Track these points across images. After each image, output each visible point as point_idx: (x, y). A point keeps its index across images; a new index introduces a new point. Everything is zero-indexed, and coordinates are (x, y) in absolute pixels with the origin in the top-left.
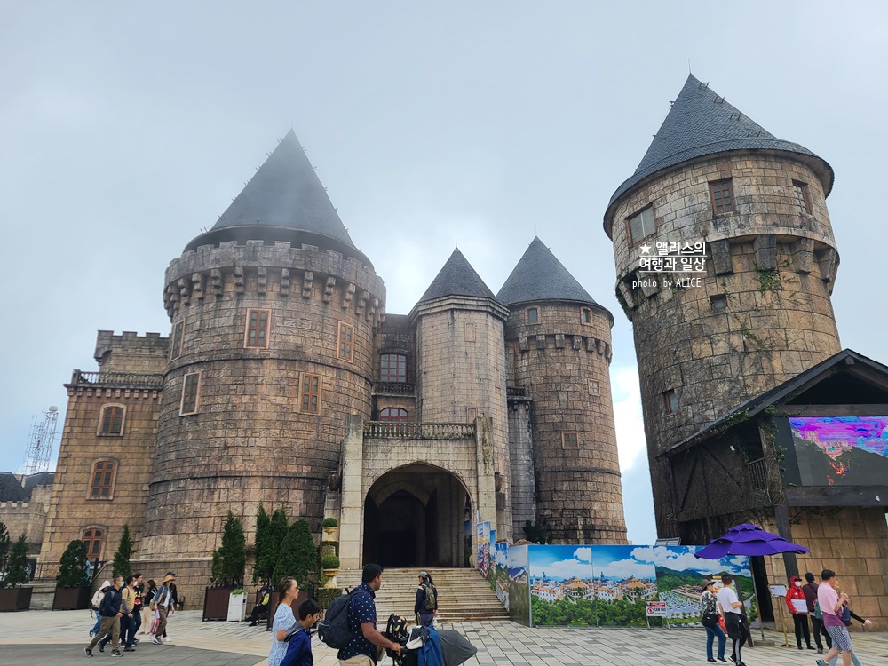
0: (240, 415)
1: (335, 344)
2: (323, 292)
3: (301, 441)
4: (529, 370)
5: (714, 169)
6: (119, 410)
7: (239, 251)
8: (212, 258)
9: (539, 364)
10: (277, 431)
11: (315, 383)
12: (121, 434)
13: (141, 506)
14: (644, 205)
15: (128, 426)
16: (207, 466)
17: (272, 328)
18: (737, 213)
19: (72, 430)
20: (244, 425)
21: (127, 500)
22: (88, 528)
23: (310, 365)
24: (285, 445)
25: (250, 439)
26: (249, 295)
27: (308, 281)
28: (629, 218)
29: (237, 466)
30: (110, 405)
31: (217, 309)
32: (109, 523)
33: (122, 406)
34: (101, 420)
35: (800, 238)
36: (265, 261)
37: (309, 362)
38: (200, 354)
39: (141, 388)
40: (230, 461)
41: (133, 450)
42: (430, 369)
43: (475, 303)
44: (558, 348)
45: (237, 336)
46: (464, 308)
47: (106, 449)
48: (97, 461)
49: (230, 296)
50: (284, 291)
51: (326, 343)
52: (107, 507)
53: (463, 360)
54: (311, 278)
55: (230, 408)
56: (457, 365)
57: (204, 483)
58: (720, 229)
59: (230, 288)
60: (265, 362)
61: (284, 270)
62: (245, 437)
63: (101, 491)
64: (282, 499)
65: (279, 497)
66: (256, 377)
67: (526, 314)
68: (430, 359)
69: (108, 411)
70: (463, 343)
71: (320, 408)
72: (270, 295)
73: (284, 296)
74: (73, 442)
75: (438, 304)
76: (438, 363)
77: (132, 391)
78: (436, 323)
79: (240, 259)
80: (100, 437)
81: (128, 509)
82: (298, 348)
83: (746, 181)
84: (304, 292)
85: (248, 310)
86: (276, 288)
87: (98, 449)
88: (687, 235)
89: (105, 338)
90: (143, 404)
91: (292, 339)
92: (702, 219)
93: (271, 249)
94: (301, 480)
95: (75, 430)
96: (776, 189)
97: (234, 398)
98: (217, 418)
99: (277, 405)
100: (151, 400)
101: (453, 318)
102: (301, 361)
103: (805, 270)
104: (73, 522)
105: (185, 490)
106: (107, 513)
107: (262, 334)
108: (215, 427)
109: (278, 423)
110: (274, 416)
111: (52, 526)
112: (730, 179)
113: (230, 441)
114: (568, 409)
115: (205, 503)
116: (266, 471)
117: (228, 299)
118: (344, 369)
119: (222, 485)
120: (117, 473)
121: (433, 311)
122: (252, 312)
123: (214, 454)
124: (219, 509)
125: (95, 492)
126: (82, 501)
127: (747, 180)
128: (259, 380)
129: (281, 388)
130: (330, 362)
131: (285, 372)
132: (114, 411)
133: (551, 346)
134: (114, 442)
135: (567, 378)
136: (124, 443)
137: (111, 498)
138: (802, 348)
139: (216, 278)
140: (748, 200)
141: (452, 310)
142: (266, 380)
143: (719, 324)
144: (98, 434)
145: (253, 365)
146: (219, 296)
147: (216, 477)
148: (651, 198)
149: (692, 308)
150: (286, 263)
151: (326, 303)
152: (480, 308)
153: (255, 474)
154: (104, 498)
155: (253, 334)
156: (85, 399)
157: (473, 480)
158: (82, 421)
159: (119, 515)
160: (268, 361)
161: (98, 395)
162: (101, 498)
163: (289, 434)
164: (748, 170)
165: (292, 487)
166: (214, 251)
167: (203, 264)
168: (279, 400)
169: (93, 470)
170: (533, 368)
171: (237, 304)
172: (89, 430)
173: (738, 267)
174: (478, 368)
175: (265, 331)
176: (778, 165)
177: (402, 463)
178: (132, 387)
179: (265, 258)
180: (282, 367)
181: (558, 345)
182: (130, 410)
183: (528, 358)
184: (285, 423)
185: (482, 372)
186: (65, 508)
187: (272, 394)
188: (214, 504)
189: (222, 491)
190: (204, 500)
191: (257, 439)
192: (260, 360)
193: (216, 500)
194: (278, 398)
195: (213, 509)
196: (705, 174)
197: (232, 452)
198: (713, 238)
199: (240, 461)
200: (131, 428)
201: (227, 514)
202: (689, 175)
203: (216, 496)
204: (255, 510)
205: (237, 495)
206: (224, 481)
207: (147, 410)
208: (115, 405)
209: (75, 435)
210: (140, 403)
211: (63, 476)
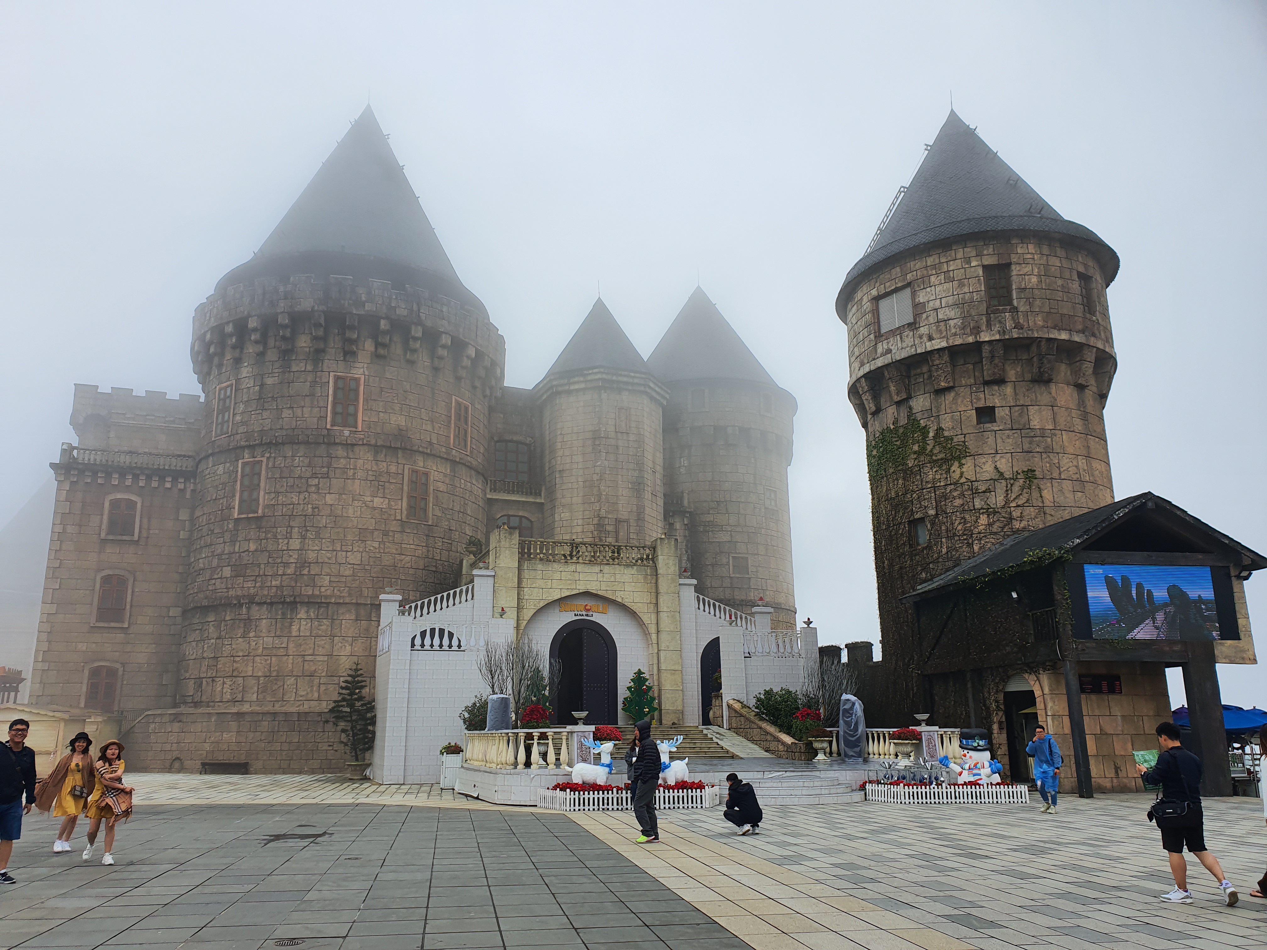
0: (324, 521)
1: (449, 426)
2: (433, 355)
3: (408, 558)
4: (690, 473)
5: (991, 250)
6: (131, 505)
7: (319, 290)
9: (703, 464)
10: (376, 545)
11: (423, 481)
12: (136, 537)
13: (166, 637)
14: (900, 284)
15: (145, 526)
16: (280, 587)
17: (366, 400)
18: (1014, 310)
20: (330, 534)
21: (148, 629)
22: (96, 665)
23: (418, 456)
24: (387, 563)
25: (339, 554)
26: (332, 354)
27: (415, 339)
28: (877, 299)
29: (323, 589)
30: (119, 496)
31: (285, 371)
32: (125, 658)
33: (133, 498)
34: (105, 517)
35: (1081, 346)
36: (357, 306)
37: (416, 451)
38: (262, 432)
39: (163, 473)
40: (312, 583)
41: (153, 560)
45: (316, 410)
46: (616, 385)
47: (114, 558)
48: (104, 573)
49: (303, 353)
50: (381, 351)
51: (437, 425)
52: (120, 636)
53: (612, 455)
54: (420, 334)
55: (310, 510)
56: (605, 462)
57: (277, 610)
58: (994, 327)
59: (304, 342)
60: (357, 449)
61: (382, 321)
62: (334, 550)
63: (110, 616)
66: (344, 470)
68: (567, 452)
69: (115, 504)
70: (613, 433)
71: (431, 515)
72: (362, 356)
73: (381, 357)
74: (68, 545)
75: (581, 378)
76: (578, 458)
77: (149, 477)
78: (576, 404)
79: (321, 302)
80: (105, 541)
81: (150, 641)
82: (402, 432)
83: (1026, 270)
84: (408, 353)
85: (332, 374)
86: (369, 345)
87: (104, 557)
88: (954, 330)
89: (86, 395)
90: (164, 497)
91: (394, 419)
92: (974, 312)
95: (70, 529)
97: (315, 496)
98: (292, 523)
99: (374, 509)
100: (175, 491)
101: (600, 399)
102: (406, 449)
103: (1084, 383)
104: (73, 656)
105: (248, 618)
106: (120, 646)
107: (351, 409)
108: (289, 536)
109: (376, 533)
110: (371, 524)
112: (1009, 265)
113: (312, 555)
114: (738, 525)
115: (279, 636)
116: (362, 597)
117: (300, 357)
118: (459, 463)
119: (302, 614)
120: (133, 592)
122: (337, 378)
123: (289, 571)
124: (300, 645)
125: (102, 616)
126: (84, 628)
127: (1028, 269)
128: (351, 473)
129: (381, 485)
130: (442, 452)
131: (384, 464)
132: (123, 505)
133: (719, 440)
134: (125, 548)
135: (737, 483)
136: (141, 549)
137: (126, 625)
139: (285, 327)
140: (1027, 294)
141: (599, 388)
143: (985, 443)
144: (103, 535)
145: (341, 452)
146: (287, 352)
147: (294, 603)
148: (910, 277)
149: (953, 420)
150: (385, 311)
151: (436, 369)
152: (636, 387)
153: (347, 600)
154: (116, 625)
155: (339, 409)
156: (82, 486)
157: (653, 616)
158: (78, 517)
159: (137, 648)
160: (361, 448)
161: (100, 481)
162: (112, 625)
163: (391, 548)
164: (1029, 256)
166: (283, 288)
168: (377, 502)
169: (98, 586)
170: (695, 468)
171: (316, 366)
172: (90, 530)
173: (1011, 374)
175: (356, 406)
176: (1063, 253)
178: (148, 472)
179: (356, 302)
180: (381, 457)
182: (147, 503)
183: (689, 454)
184: (385, 533)
186: (60, 637)
187: (368, 493)
188: (292, 639)
189: (304, 623)
190: (278, 633)
191: (349, 554)
192: (350, 446)
193: (294, 634)
194: (376, 500)
195: (291, 645)
196: (979, 255)
197: (315, 570)
198: (985, 337)
199: (326, 582)
200: (149, 529)
201: (310, 652)
202: (960, 254)
203: (295, 628)
204: (348, 648)
205: (323, 627)
206: (306, 609)
207: (170, 506)
208: (125, 496)
209: (69, 536)
210: (161, 495)
211: (56, 593)
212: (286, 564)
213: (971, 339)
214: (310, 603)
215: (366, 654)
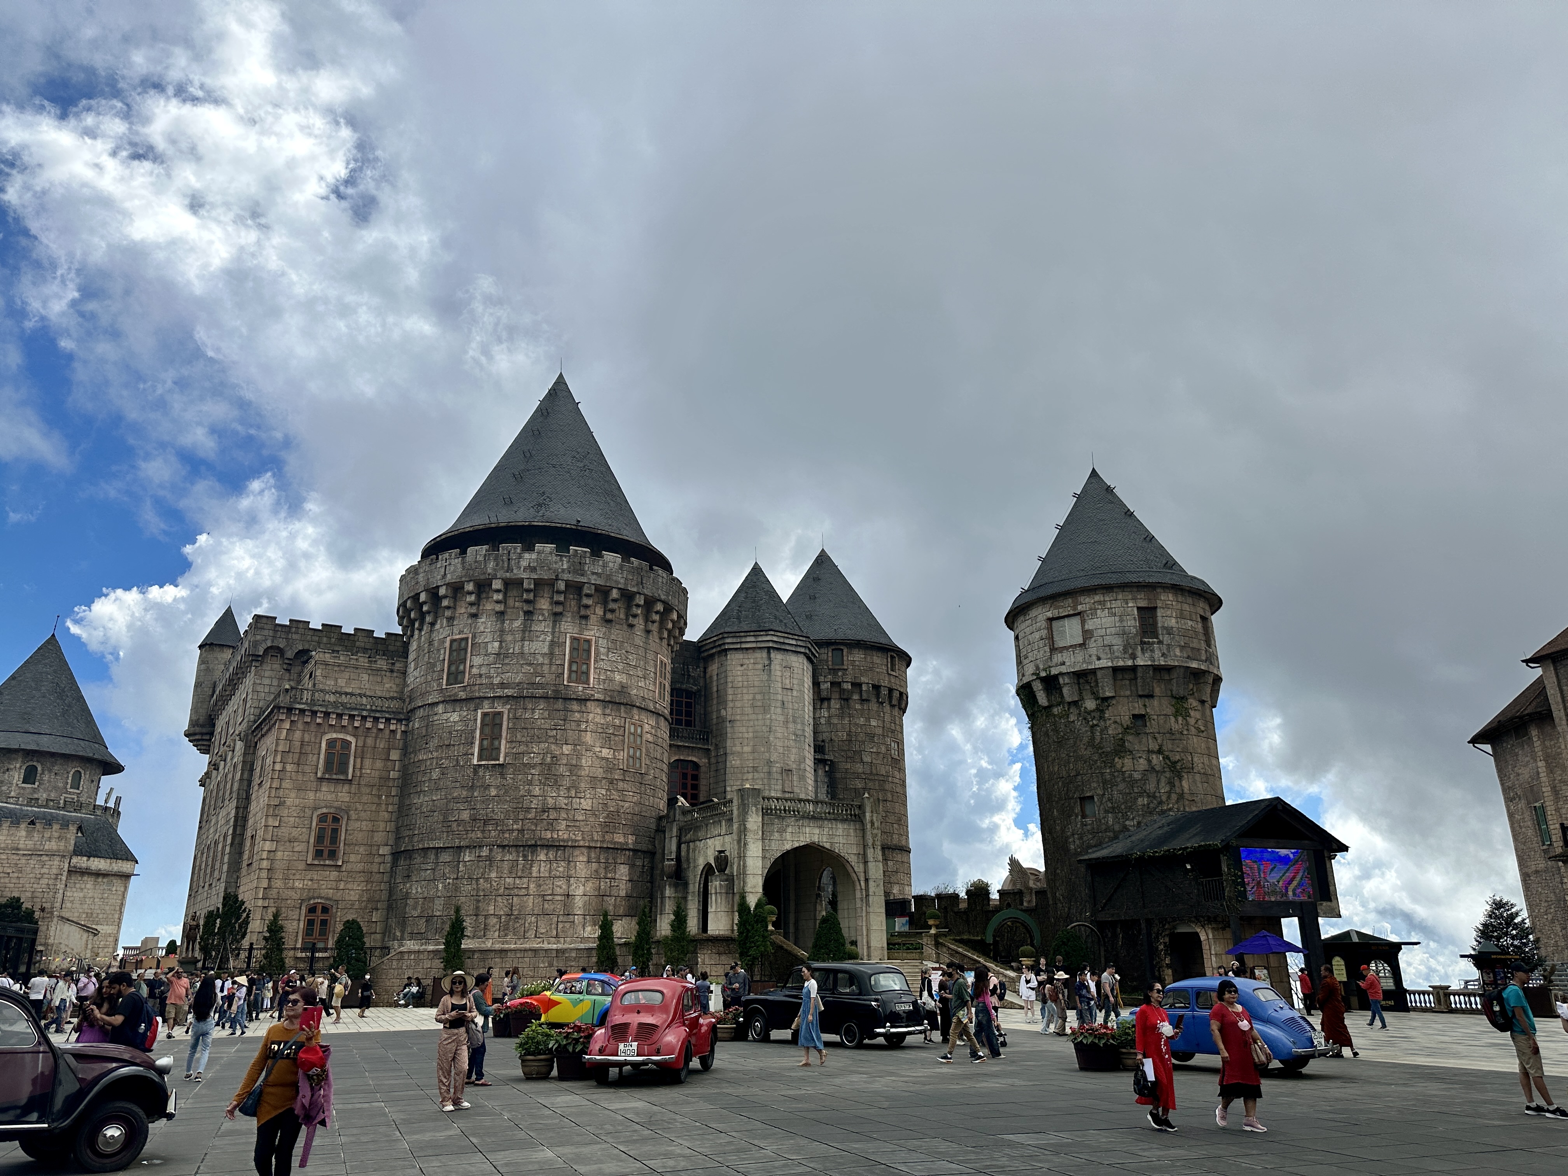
0: (562, 770)
1: (654, 683)
2: (648, 620)
4: (829, 723)
5: (1142, 596)
6: (346, 744)
7: (561, 560)
8: (524, 563)
9: (841, 716)
10: (604, 792)
11: (638, 733)
12: (350, 777)
13: (378, 875)
14: (1072, 612)
15: (358, 766)
16: (521, 831)
17: (596, 661)
18: (1160, 642)
19: (284, 767)
20: (566, 782)
21: (360, 867)
22: (312, 902)
23: (635, 711)
24: (612, 809)
25: (574, 800)
26: (568, 617)
27: (637, 606)
28: (1051, 620)
29: (560, 833)
30: (334, 736)
31: (526, 630)
32: (338, 895)
33: (349, 738)
34: (322, 756)
35: (1204, 671)
36: (595, 577)
37: (634, 706)
38: (502, 685)
39: (378, 715)
40: (551, 826)
41: (365, 799)
42: (738, 717)
43: (794, 642)
44: (863, 700)
45: (554, 668)
46: (783, 647)
47: (329, 797)
48: (320, 812)
49: (543, 615)
50: (609, 616)
51: (647, 682)
52: (334, 874)
53: (779, 710)
54: (642, 603)
55: (549, 759)
56: (774, 717)
57: (518, 852)
58: (1146, 655)
59: (544, 604)
60: (589, 704)
61: (615, 591)
62: (568, 797)
63: (326, 854)
64: (609, 875)
65: (606, 873)
66: (578, 722)
67: (830, 654)
68: (738, 704)
69: (331, 743)
70: (780, 690)
71: (643, 765)
72: (593, 619)
73: (609, 621)
74: (287, 784)
75: (752, 639)
76: (748, 710)
77: (364, 718)
78: (747, 661)
79: (563, 570)
80: (321, 779)
81: (362, 879)
82: (623, 689)
83: (1167, 613)
84: (631, 618)
85: (568, 635)
86: (599, 611)
87: (320, 795)
88: (1116, 654)
89: (265, 626)
90: (376, 737)
91: (618, 677)
92: (1132, 641)
93: (601, 563)
94: (627, 852)
95: (289, 767)
96: (1190, 623)
97: (553, 747)
98: (533, 771)
99: (603, 759)
100: (387, 732)
101: (769, 658)
102: (627, 704)
103: (1204, 697)
104: (291, 893)
105: (490, 859)
106: (334, 883)
107: (585, 668)
108: (530, 783)
109: (604, 781)
110: (600, 773)
111: (264, 899)
112: (1155, 608)
113: (550, 801)
114: (871, 773)
115: (520, 877)
116: (592, 840)
117: (540, 618)
118: (658, 714)
119: (542, 857)
120: (346, 830)
121: (744, 646)
122: (573, 639)
123: (530, 816)
124: (540, 886)
125: (318, 854)
126: (302, 866)
127: (1169, 613)
128: (583, 726)
129: (608, 737)
130: (652, 708)
131: (610, 718)
132: (338, 744)
133: (856, 697)
134: (340, 787)
135: (871, 736)
136: (354, 788)
137: (339, 863)
138: (1202, 771)
139: (528, 591)
140: (1169, 631)
141: (769, 648)
142: (591, 727)
143: (1140, 742)
144: (319, 775)
145: (575, 706)
146: (528, 614)
147: (536, 846)
148: (1080, 608)
149: (1115, 722)
150: (617, 582)
151: (648, 632)
152: (799, 649)
153: (581, 843)
154: (331, 863)
155: (574, 668)
156: (300, 725)
158: (296, 756)
159: (350, 886)
160: (592, 703)
161: (319, 720)
162: (327, 862)
163: (615, 795)
164: (1169, 603)
165: (619, 861)
166: (527, 555)
167: (509, 569)
168: (605, 752)
169: (314, 824)
170: (835, 721)
171: (554, 627)
172: (307, 769)
173: (1157, 691)
174: (794, 722)
175: (588, 665)
176: (1190, 600)
177: (796, 845)
178: (365, 713)
179: (593, 573)
180: (608, 711)
181: (865, 696)
182: (360, 744)
183: (829, 708)
184: (611, 782)
185: (799, 727)
186: (279, 875)
187: (598, 744)
188: (533, 879)
189: (543, 864)
190: (519, 874)
191: (582, 800)
192: (583, 701)
193: (534, 875)
194: (604, 750)
195: (532, 886)
196: (1134, 599)
197: (553, 815)
198: (1140, 662)
199: (564, 827)
200: (361, 768)
201: (550, 892)
202: (1120, 597)
203: (535, 869)
204: (582, 888)
205: (561, 869)
206: (545, 851)
207: (382, 746)
208: (341, 736)
209: (288, 774)
210: (374, 735)
211: (275, 830)
212: (528, 809)
213: (1130, 663)
214: (549, 846)
215: (596, 893)
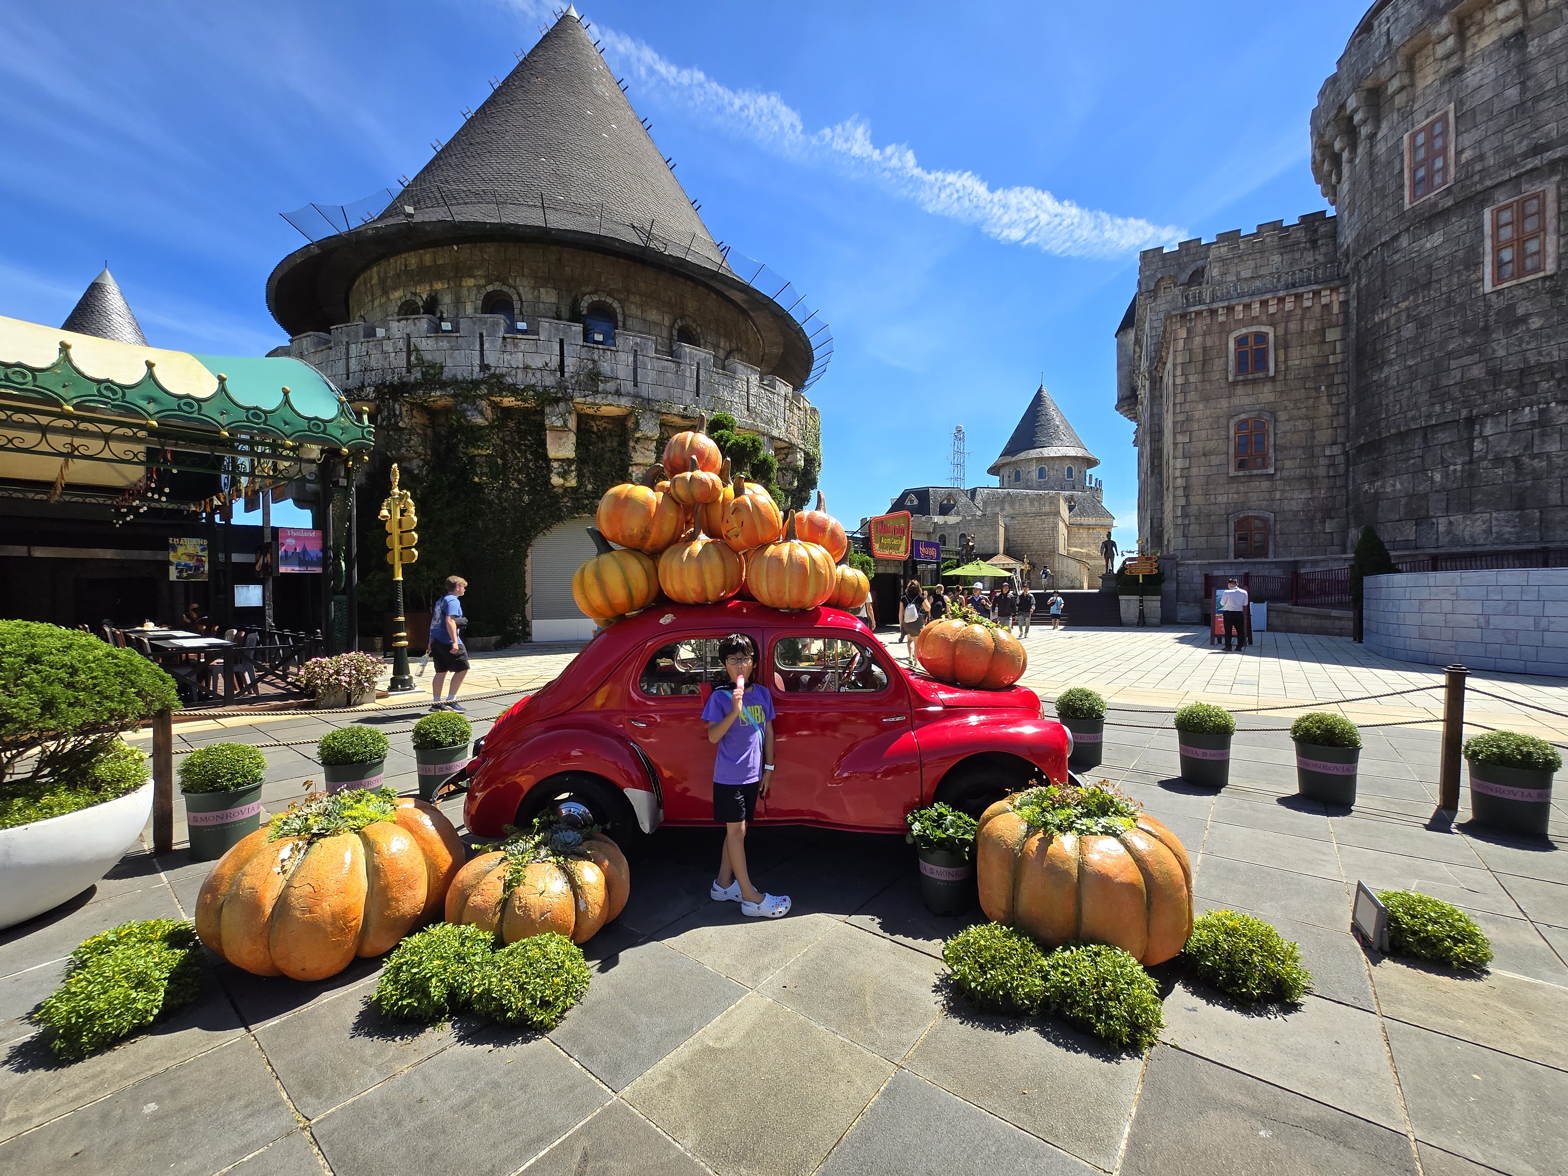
6: (1261, 337)
12: (1272, 373)
13: (1327, 480)
15: (1281, 358)
19: (1187, 379)
21: (1299, 472)
22: (1241, 515)
30: (1244, 331)
32: (1275, 507)
33: (1264, 329)
34: (1231, 358)
39: (1301, 290)
41: (1296, 395)
47: (1247, 400)
48: (1236, 419)
52: (1265, 485)
63: (1251, 463)
69: (1241, 341)
74: (1192, 396)
77: (1282, 300)
80: (1235, 383)
81: (1304, 486)
87: (1236, 401)
89: (1153, 260)
90: (1302, 320)
95: (1192, 379)
100: (1318, 308)
104: (1214, 508)
106: (1267, 494)
120: (1275, 434)
125: (1242, 464)
126: (1223, 479)
132: (1251, 340)
134: (1259, 387)
136: (1279, 387)
137: (1271, 471)
144: (1231, 379)
154: (1260, 472)
158: (1199, 365)
159: (1288, 495)
161: (1221, 319)
162: (1255, 472)
169: (1232, 432)
172: (1216, 376)
178: (1280, 294)
182: (1281, 332)
186: (1197, 491)
200: (1286, 360)
207: (1312, 328)
208: (1254, 329)
209: (1193, 387)
210: (1298, 317)
211: (1186, 446)
